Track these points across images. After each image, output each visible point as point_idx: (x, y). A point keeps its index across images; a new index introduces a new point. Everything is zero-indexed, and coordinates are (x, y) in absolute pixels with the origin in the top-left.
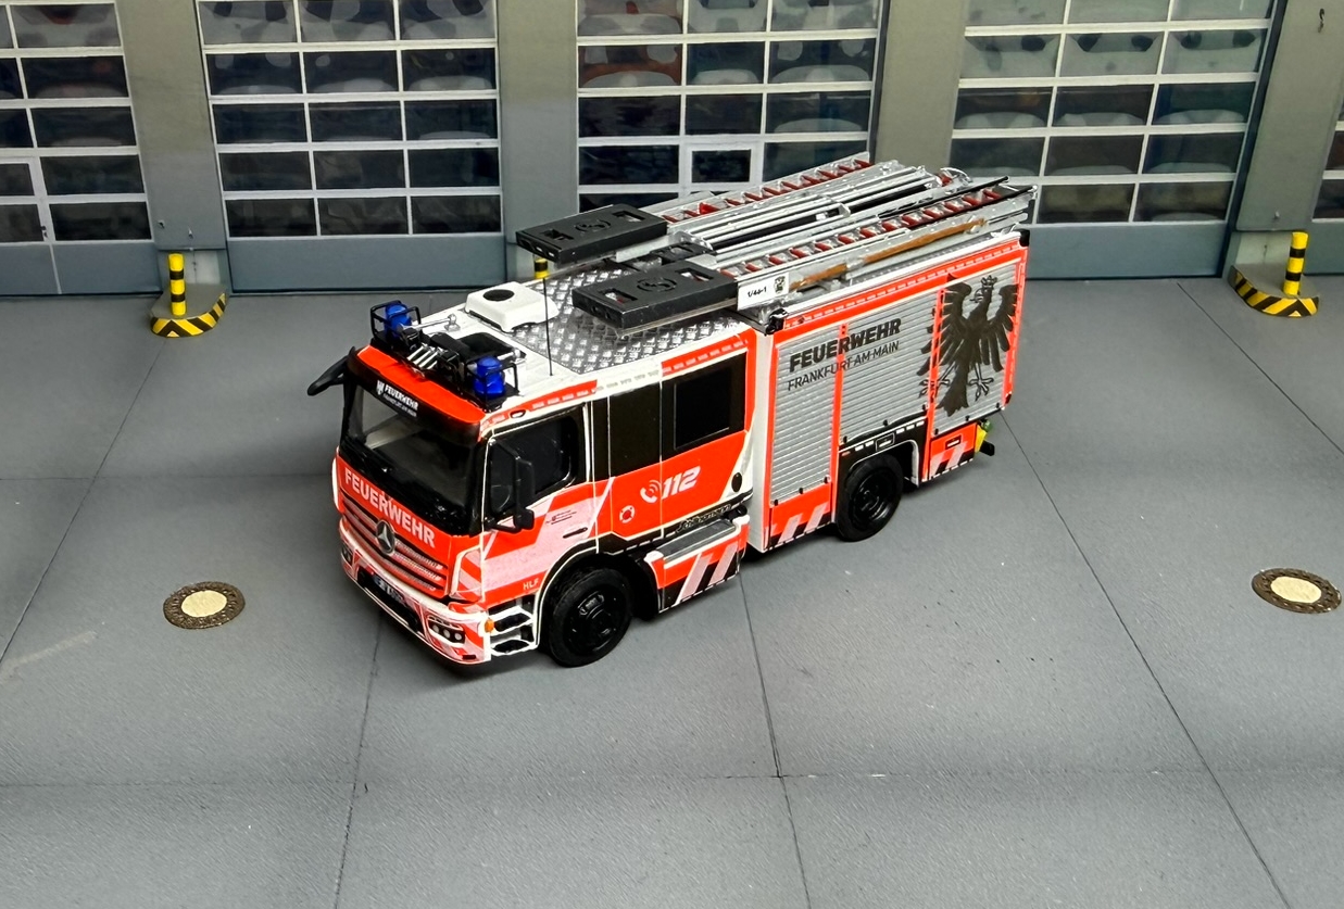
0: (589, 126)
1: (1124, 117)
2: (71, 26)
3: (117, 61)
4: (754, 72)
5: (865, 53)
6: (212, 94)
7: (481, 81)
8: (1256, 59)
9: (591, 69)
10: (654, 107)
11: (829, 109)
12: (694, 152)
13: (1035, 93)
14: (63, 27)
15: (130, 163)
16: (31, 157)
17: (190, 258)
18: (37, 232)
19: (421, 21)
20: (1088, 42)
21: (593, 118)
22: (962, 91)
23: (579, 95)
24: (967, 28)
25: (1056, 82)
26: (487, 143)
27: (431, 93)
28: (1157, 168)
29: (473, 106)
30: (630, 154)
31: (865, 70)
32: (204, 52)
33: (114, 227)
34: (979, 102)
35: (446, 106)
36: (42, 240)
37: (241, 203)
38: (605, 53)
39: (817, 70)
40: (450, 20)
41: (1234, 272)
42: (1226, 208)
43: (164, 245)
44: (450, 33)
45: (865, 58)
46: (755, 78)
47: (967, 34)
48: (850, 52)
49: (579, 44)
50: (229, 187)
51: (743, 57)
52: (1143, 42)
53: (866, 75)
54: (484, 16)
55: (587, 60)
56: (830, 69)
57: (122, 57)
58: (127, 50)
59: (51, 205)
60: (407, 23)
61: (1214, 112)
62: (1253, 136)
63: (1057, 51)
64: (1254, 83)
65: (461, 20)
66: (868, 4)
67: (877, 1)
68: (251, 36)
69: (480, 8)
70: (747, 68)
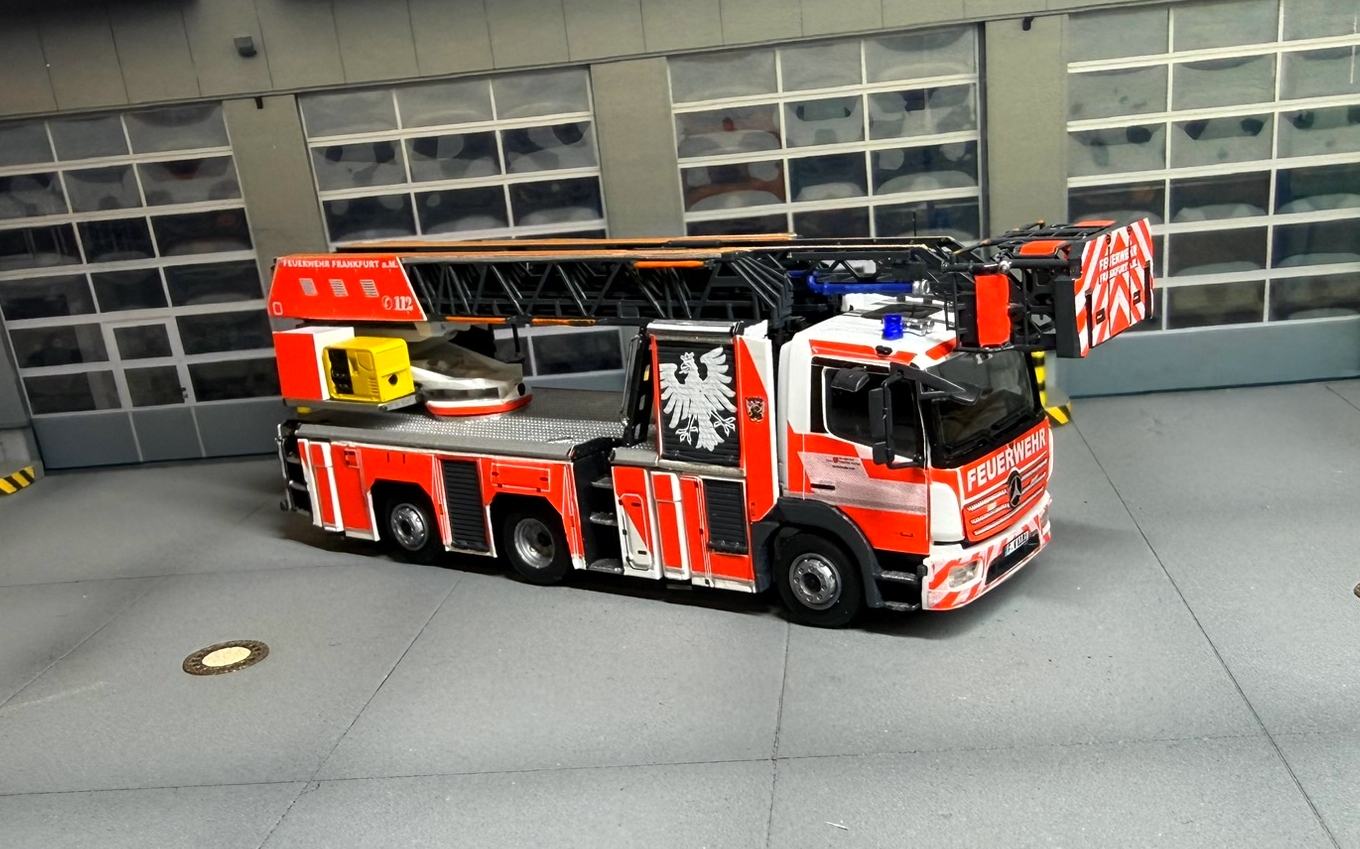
1: (1243, 208)
2: (194, 180)
3: (240, 213)
4: (857, 183)
5: (968, 157)
6: (330, 240)
7: (587, 211)
9: (696, 191)
10: (762, 227)
11: (937, 218)
13: (1148, 188)
14: (188, 182)
15: (260, 316)
16: (167, 317)
18: (177, 394)
19: (524, 153)
20: (1196, 129)
22: (1072, 190)
23: (686, 220)
24: (1069, 123)
25: (1168, 174)
27: (539, 226)
28: (1285, 261)
31: (970, 174)
32: (321, 199)
33: (249, 384)
34: (1087, 199)
36: (185, 401)
38: (707, 173)
39: (921, 178)
40: (553, 150)
44: (554, 164)
45: (968, 162)
46: (857, 188)
47: (1070, 130)
48: (953, 156)
49: (680, 166)
51: (845, 169)
52: (1254, 125)
53: (971, 180)
54: (585, 144)
55: (690, 182)
56: (933, 177)
57: (243, 209)
58: (247, 202)
59: (189, 365)
60: (511, 155)
61: (1339, 196)
63: (1165, 140)
65: (562, 150)
66: (965, 104)
67: (973, 100)
68: (363, 180)
69: (580, 136)
70: (849, 180)
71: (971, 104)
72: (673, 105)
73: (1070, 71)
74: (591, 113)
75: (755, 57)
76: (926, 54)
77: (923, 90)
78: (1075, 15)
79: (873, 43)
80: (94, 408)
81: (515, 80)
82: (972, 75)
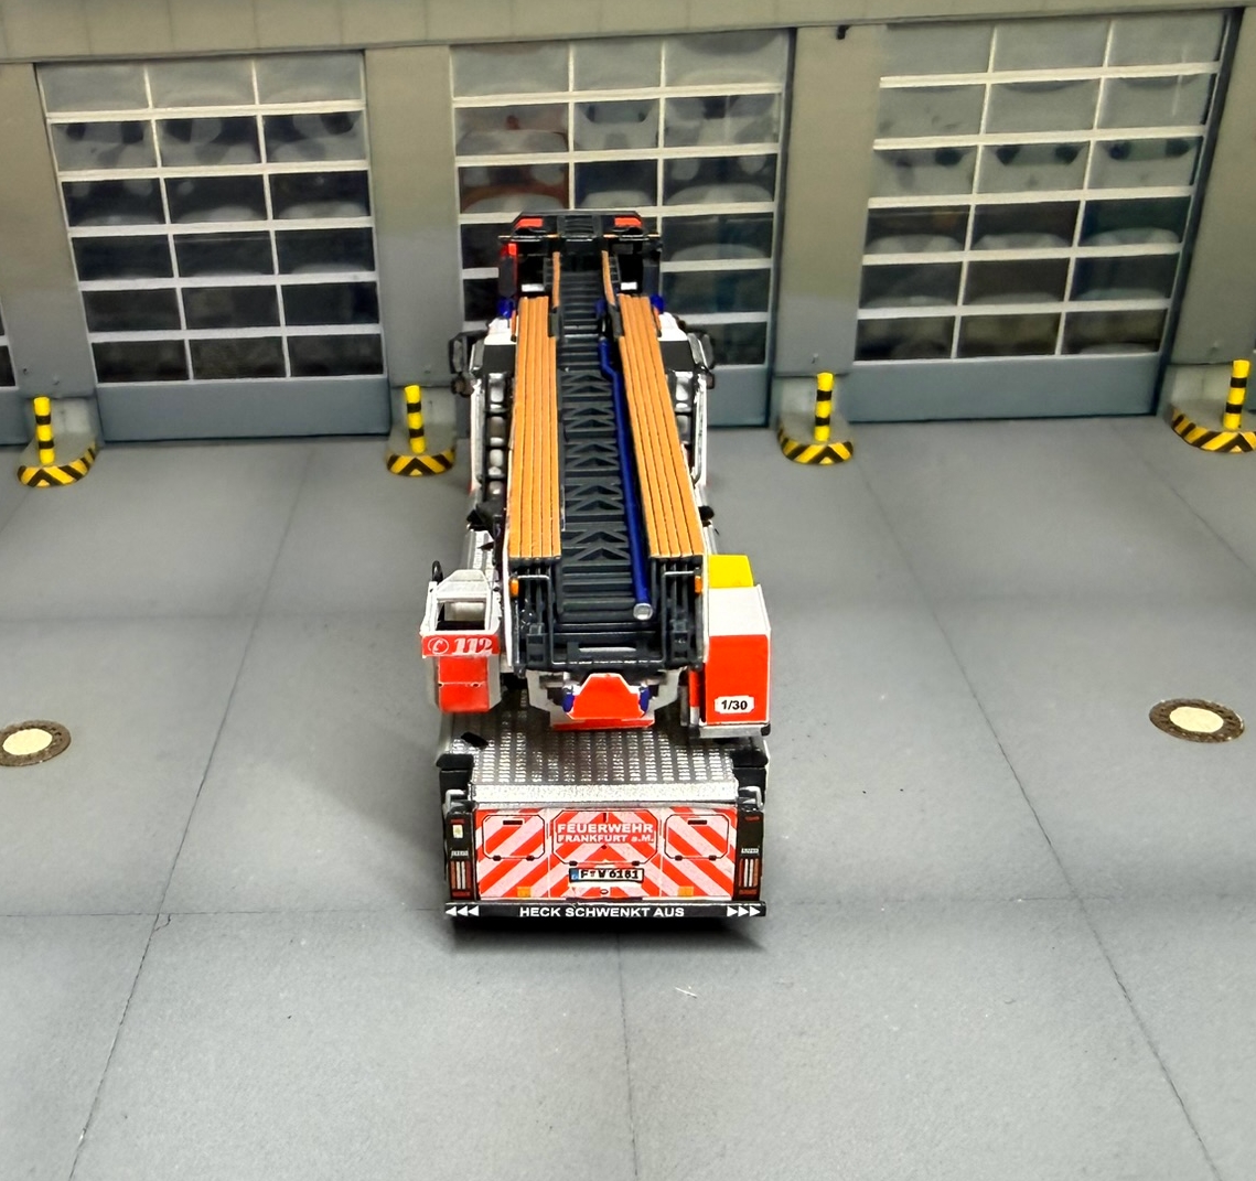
0: (473, 257)
1: (1048, 238)
4: (647, 193)
5: (766, 171)
6: (70, 225)
7: (354, 208)
8: (1190, 170)
9: (475, 190)
11: (729, 233)
17: (58, 407)
19: (286, 142)
20: (1007, 155)
21: (477, 245)
22: (872, 211)
23: (460, 222)
24: (877, 141)
25: (974, 200)
26: (364, 276)
27: (302, 221)
28: (1084, 296)
29: (349, 235)
31: (765, 187)
32: (60, 180)
34: (889, 223)
35: (318, 237)
37: (107, 345)
38: (486, 174)
39: (715, 191)
40: (318, 140)
43: (29, 392)
44: (319, 154)
45: (767, 176)
46: (648, 199)
47: (876, 148)
48: (752, 169)
49: (458, 165)
50: (96, 327)
52: (1067, 154)
53: (767, 193)
54: (354, 135)
55: (469, 181)
56: (727, 190)
60: (273, 144)
61: (1147, 231)
62: (1188, 258)
63: (974, 165)
64: (1188, 198)
65: (329, 141)
66: (767, 115)
67: (777, 112)
68: (109, 161)
69: (351, 126)
70: (638, 188)
71: (775, 116)
72: (454, 99)
73: (882, 86)
74: (364, 99)
75: (547, 52)
76: (731, 58)
77: (724, 97)
78: (894, 25)
79: (675, 43)
81: (281, 62)
82: (777, 84)
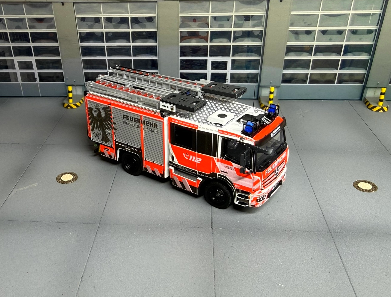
0: (183, 54)
1: (334, 54)
2: (43, 23)
4: (229, 39)
5: (260, 34)
6: (80, 43)
7: (153, 41)
8: (373, 37)
9: (184, 37)
10: (201, 49)
11: (249, 50)
12: (211, 62)
13: (309, 47)
14: (41, 24)
15: (59, 61)
16: (33, 59)
17: (74, 88)
18: (34, 80)
19: (136, 24)
20: (324, 32)
21: (184, 51)
22: (288, 46)
23: (180, 45)
25: (315, 43)
26: (154, 58)
27: (139, 44)
28: (344, 68)
29: (151, 47)
30: (194, 62)
31: (260, 39)
33: (55, 78)
34: (292, 49)
35: (143, 47)
36: (36, 81)
37: (88, 73)
38: (187, 33)
39: (246, 39)
40: (144, 23)
41: (365, 98)
42: (364, 81)
43: (68, 84)
44: (144, 27)
45: (260, 36)
46: (228, 41)
47: (289, 29)
48: (256, 34)
50: (85, 69)
51: (226, 35)
52: (340, 32)
53: (260, 40)
54: (154, 22)
55: (182, 35)
56: (250, 39)
57: (56, 32)
58: (58, 30)
59: (38, 72)
60: (133, 24)
61: (361, 53)
62: (372, 60)
64: (372, 45)
65: (147, 24)
66: (261, 20)
67: (264, 19)
68: (91, 27)
69: (153, 20)
70: (227, 38)
71: (263, 21)
72: (179, 14)
73: (292, 14)
74: (156, 14)
75: (204, 3)
76: (252, 6)
77: (250, 15)
79: (238, 2)
80: (11, 81)
81: (136, 4)
82: (264, 13)
